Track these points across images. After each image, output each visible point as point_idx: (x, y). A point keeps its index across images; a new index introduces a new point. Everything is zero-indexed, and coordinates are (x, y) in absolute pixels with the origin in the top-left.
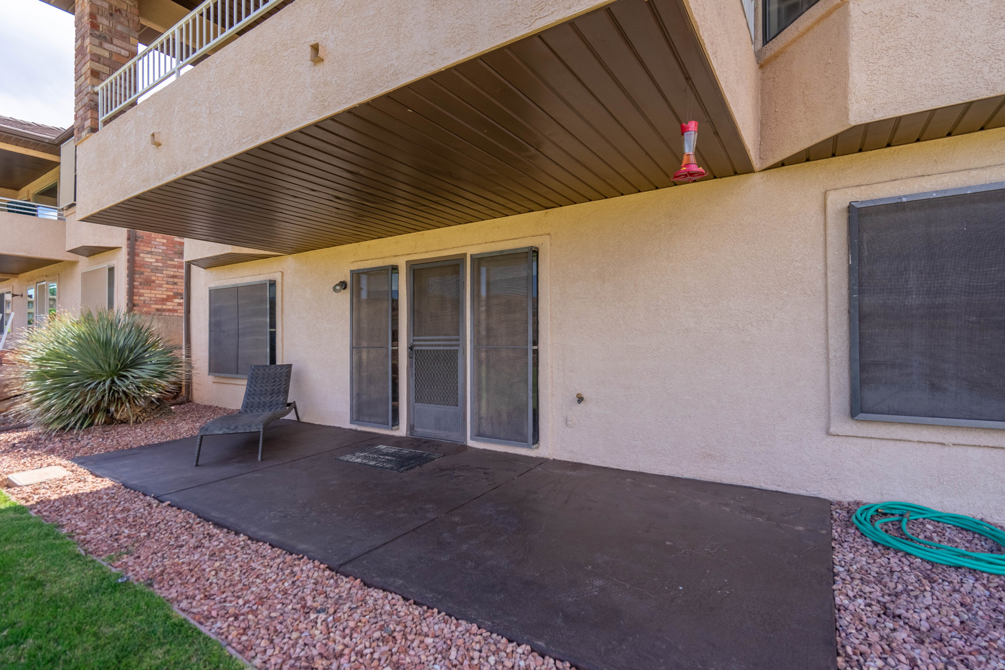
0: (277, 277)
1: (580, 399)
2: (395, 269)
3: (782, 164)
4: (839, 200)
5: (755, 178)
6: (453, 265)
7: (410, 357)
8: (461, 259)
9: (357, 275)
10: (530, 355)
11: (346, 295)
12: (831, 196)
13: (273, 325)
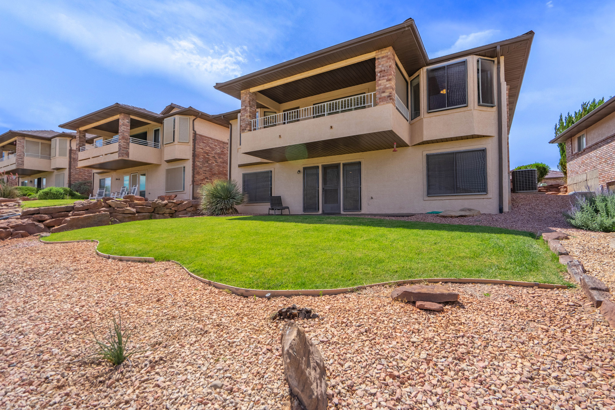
0: (272, 170)
1: (372, 198)
2: (318, 167)
3: (415, 145)
4: (425, 153)
5: (410, 148)
6: (337, 166)
7: (323, 191)
8: (339, 164)
9: (305, 169)
10: (359, 188)
11: (301, 175)
12: (424, 152)
13: (271, 185)
